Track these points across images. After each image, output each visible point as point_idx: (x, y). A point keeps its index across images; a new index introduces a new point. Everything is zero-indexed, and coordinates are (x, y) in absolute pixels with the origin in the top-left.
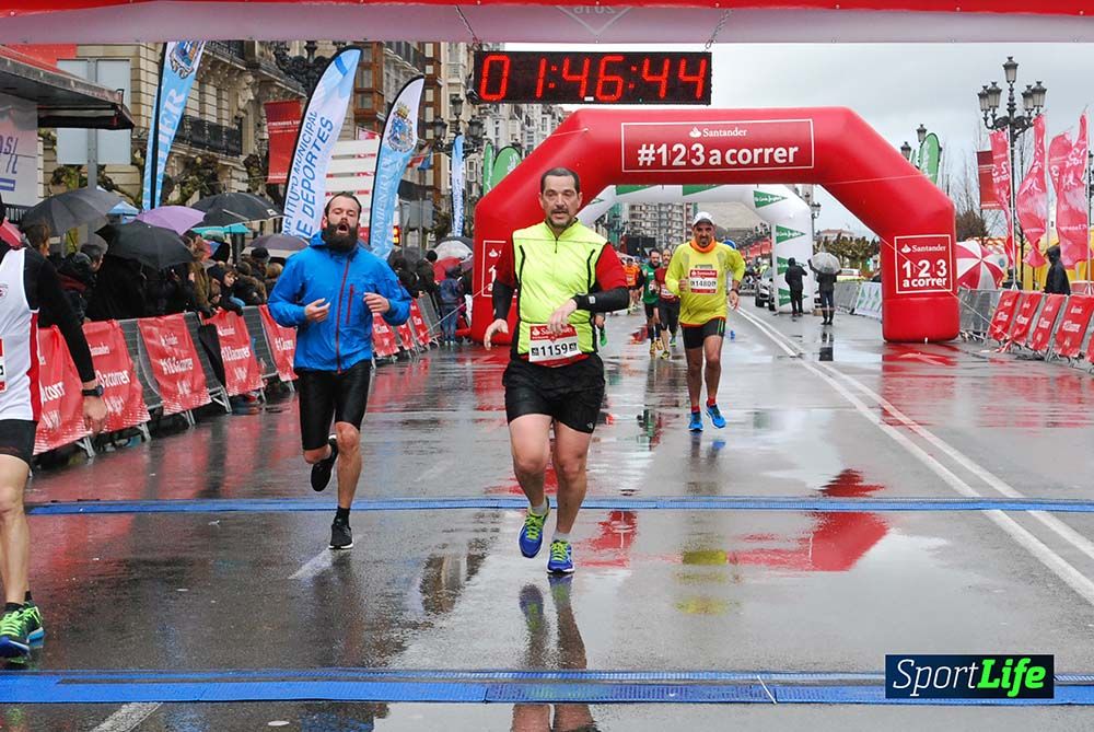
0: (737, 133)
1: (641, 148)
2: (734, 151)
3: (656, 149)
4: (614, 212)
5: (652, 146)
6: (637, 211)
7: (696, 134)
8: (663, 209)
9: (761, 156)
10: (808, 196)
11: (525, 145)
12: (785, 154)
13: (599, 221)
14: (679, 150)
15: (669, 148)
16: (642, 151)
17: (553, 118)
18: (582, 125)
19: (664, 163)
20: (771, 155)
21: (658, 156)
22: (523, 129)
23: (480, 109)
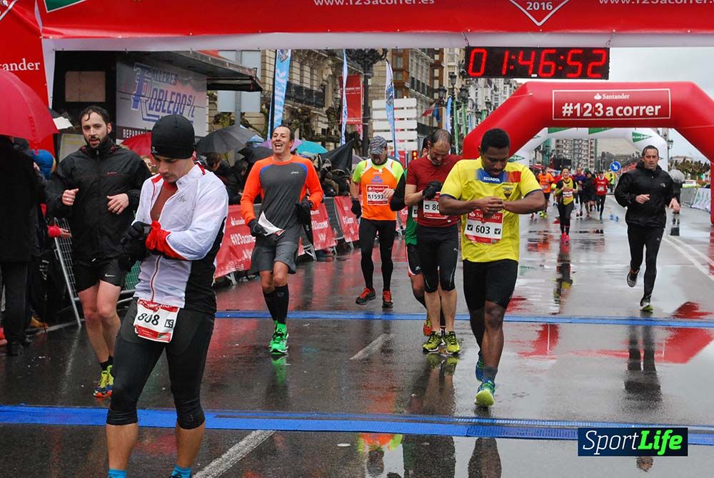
0: (624, 97)
1: (564, 106)
2: (621, 108)
3: (573, 106)
4: (547, 144)
5: (571, 104)
6: (560, 143)
7: (598, 97)
8: (576, 142)
9: (638, 111)
10: (665, 135)
11: (493, 103)
12: (653, 110)
13: (537, 149)
14: (588, 107)
15: (582, 105)
16: (565, 107)
17: (511, 86)
18: (529, 91)
19: (578, 115)
20: (644, 110)
21: (575, 111)
22: (492, 93)
23: (467, 81)
